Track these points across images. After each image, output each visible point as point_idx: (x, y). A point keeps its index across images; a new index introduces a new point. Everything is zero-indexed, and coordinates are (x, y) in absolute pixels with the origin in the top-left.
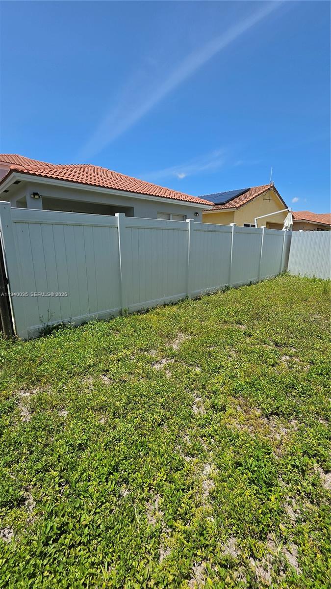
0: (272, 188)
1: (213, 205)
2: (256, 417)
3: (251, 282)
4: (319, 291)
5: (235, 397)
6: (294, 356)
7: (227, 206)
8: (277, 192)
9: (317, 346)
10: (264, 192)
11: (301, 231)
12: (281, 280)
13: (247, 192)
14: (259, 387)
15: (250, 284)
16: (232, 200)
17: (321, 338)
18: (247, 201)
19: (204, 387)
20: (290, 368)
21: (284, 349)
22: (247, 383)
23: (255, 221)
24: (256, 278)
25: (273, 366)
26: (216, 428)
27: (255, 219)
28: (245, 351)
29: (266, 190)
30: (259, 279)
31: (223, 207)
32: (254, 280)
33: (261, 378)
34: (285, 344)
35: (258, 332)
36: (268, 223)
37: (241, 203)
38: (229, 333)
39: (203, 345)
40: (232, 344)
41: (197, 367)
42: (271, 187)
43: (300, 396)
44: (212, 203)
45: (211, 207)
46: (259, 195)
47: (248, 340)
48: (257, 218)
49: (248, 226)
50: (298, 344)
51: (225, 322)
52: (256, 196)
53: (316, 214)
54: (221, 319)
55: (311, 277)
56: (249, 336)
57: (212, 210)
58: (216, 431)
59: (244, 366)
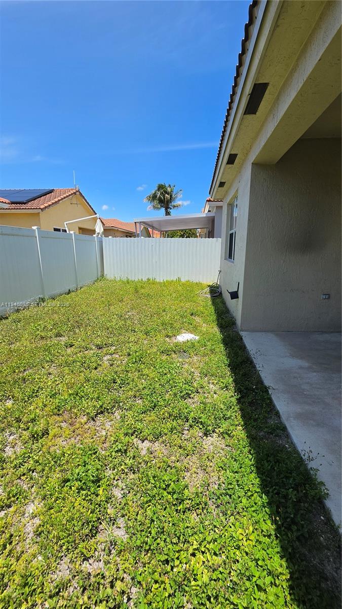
0: (78, 193)
1: (9, 203)
2: (82, 424)
3: (69, 290)
4: (132, 290)
5: (58, 415)
6: (114, 353)
7: (29, 205)
8: (84, 197)
9: (132, 339)
10: (70, 195)
11: (110, 237)
12: (100, 284)
13: (51, 193)
14: (83, 394)
15: (69, 292)
16: (34, 200)
17: (135, 332)
18: (53, 204)
19: (18, 420)
20: (111, 365)
21: (105, 349)
22: (70, 395)
23: (66, 226)
24: (75, 286)
25: (96, 368)
26: (37, 458)
27: (65, 223)
28: (66, 363)
29: (72, 194)
30: (77, 286)
31: (24, 206)
32: (72, 287)
33: (85, 384)
34: (106, 344)
35: (79, 340)
36: (80, 229)
37: (46, 205)
38: (47, 349)
39: (15, 372)
40: (51, 360)
41: (8, 401)
42: (77, 191)
43: (121, 387)
44: (7, 201)
45: (7, 206)
46: (65, 198)
47: (69, 351)
48: (67, 222)
49: (58, 230)
50: (118, 341)
51: (42, 338)
52: (62, 199)
53: (123, 221)
54: (36, 337)
55: (125, 279)
56: (71, 346)
57: (9, 209)
58: (37, 462)
59: (66, 379)
